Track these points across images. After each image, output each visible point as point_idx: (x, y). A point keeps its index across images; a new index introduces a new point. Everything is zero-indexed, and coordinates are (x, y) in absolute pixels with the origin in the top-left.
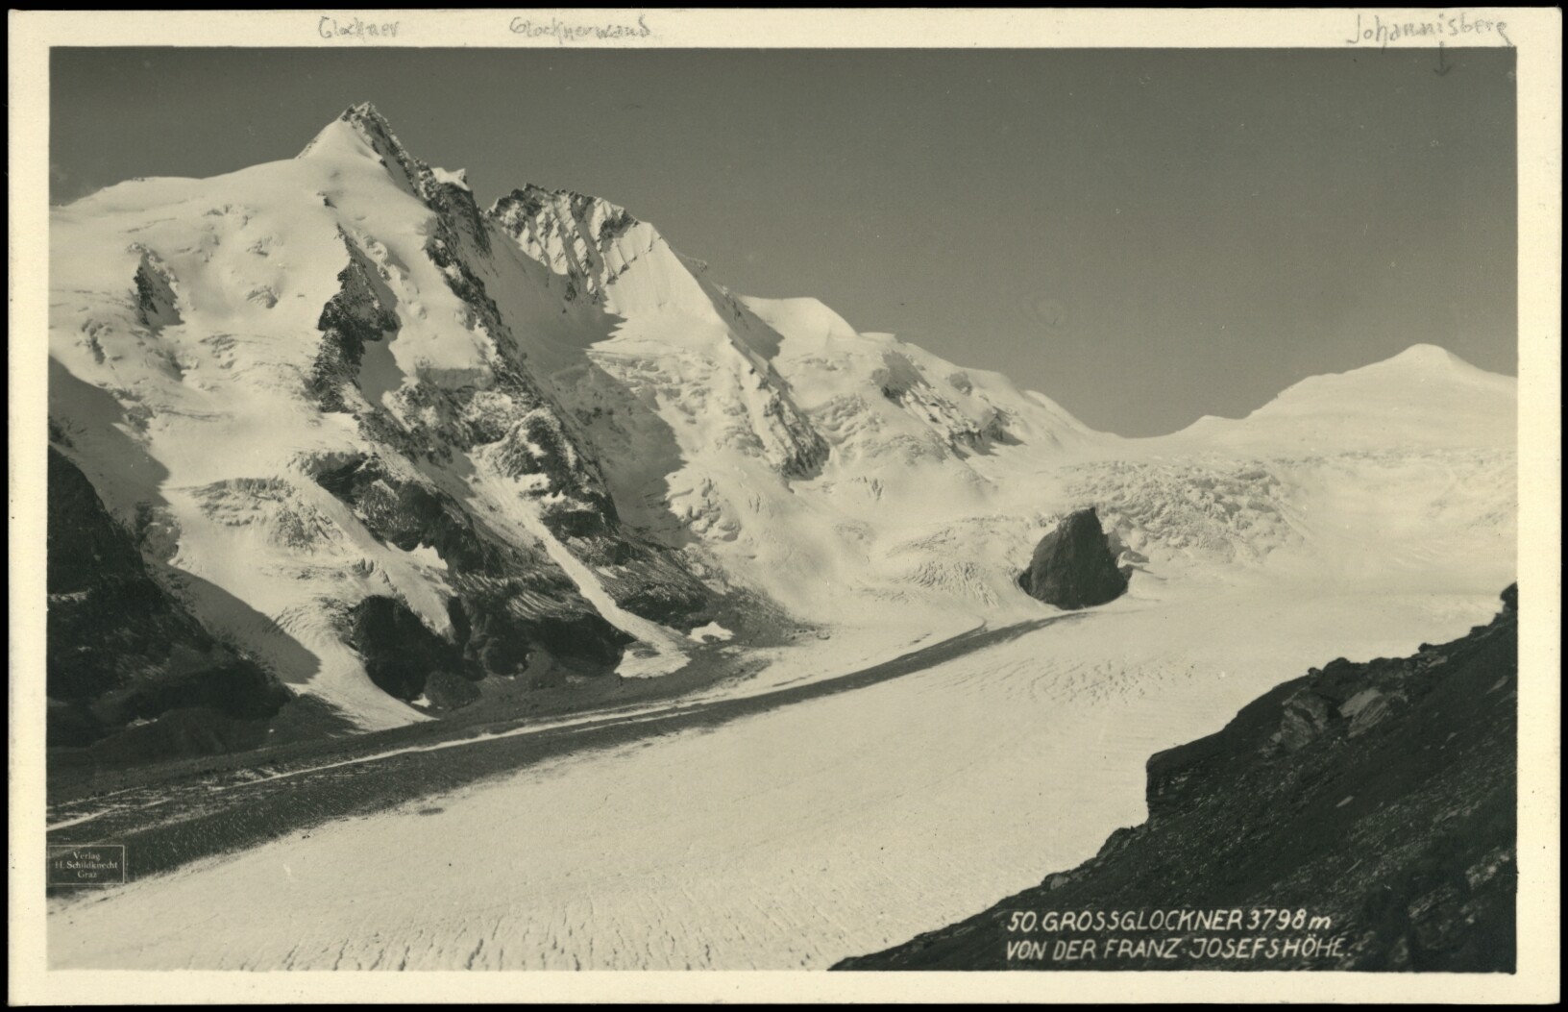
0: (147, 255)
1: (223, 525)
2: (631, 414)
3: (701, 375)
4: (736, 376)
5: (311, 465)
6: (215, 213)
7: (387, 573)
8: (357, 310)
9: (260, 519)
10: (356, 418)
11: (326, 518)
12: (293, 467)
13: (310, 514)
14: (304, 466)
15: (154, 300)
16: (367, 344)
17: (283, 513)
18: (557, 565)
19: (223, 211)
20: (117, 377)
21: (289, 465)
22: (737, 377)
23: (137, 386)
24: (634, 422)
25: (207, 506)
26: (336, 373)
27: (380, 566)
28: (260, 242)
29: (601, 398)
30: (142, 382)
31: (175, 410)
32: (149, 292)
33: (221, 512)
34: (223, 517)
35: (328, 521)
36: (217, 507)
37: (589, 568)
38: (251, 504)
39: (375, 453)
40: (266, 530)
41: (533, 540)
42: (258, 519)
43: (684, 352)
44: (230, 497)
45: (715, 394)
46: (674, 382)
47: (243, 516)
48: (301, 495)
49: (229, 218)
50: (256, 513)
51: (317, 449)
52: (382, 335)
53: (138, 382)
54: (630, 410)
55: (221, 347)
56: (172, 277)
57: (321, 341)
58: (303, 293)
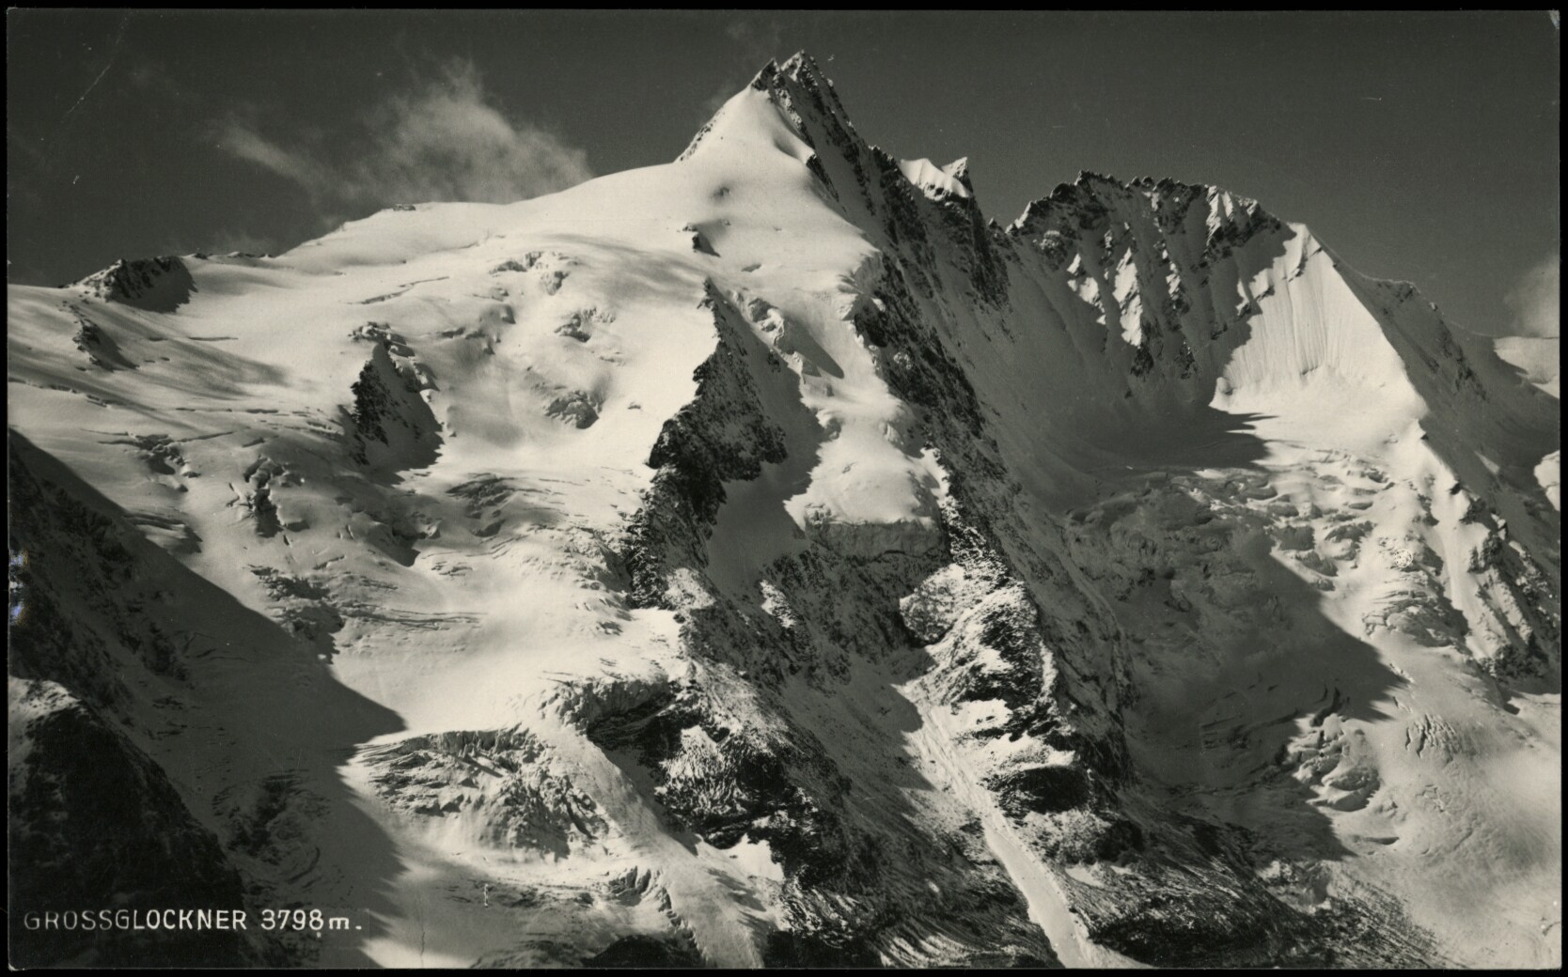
0: (387, 344)
1: (410, 811)
2: (1208, 576)
3: (1354, 500)
4: (1422, 499)
5: (581, 704)
6: (514, 266)
7: (670, 892)
8: (719, 430)
9: (473, 801)
10: (679, 619)
11: (586, 797)
12: (550, 709)
13: (558, 791)
14: (568, 706)
15: (385, 423)
16: (733, 487)
17: (513, 789)
18: (995, 862)
19: (525, 263)
20: (289, 559)
21: (544, 705)
22: (1424, 501)
23: (320, 572)
24: (1211, 591)
25: (386, 780)
26: (663, 540)
27: (660, 881)
28: (577, 317)
29: (1154, 551)
30: (329, 564)
31: (377, 611)
32: (378, 408)
33: (410, 790)
34: (412, 798)
35: (587, 802)
36: (405, 782)
37: (1053, 867)
38: (462, 776)
39: (693, 682)
40: (481, 818)
41: (963, 817)
42: (469, 801)
43: (1327, 461)
44: (430, 765)
45: (1377, 533)
46: (1301, 515)
47: (446, 796)
48: (549, 759)
49: (533, 274)
50: (467, 791)
51: (598, 675)
52: (759, 469)
53: (324, 565)
54: (1205, 569)
55: (484, 500)
56: (424, 380)
57: (649, 487)
58: (637, 403)
